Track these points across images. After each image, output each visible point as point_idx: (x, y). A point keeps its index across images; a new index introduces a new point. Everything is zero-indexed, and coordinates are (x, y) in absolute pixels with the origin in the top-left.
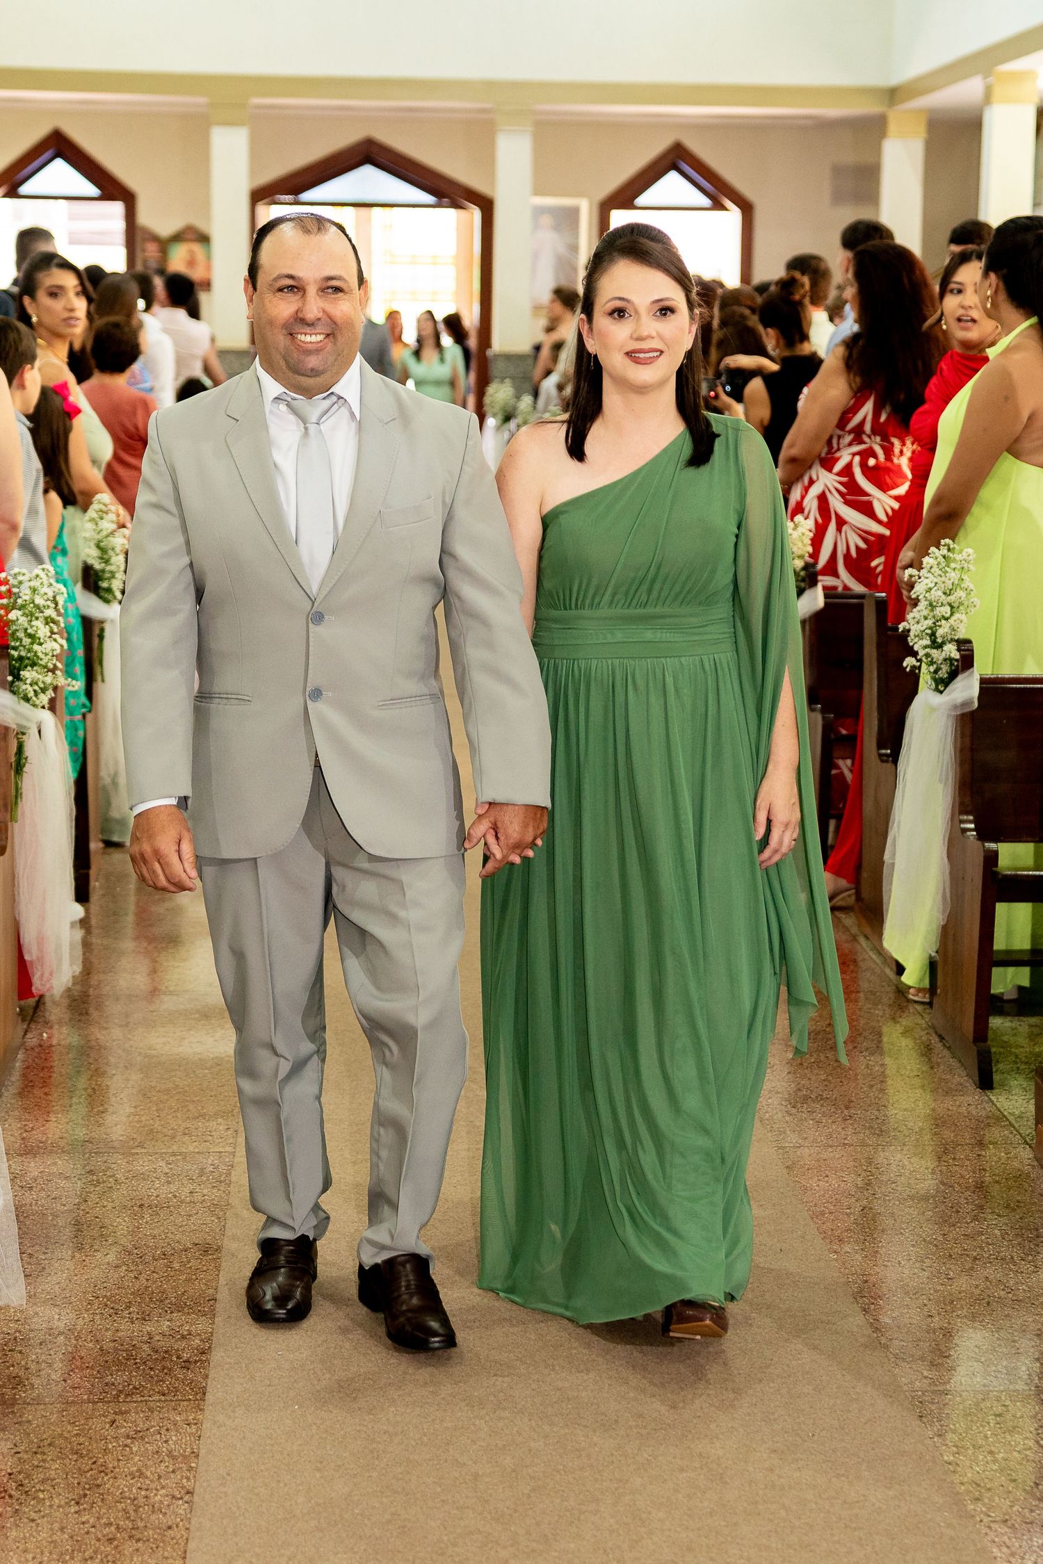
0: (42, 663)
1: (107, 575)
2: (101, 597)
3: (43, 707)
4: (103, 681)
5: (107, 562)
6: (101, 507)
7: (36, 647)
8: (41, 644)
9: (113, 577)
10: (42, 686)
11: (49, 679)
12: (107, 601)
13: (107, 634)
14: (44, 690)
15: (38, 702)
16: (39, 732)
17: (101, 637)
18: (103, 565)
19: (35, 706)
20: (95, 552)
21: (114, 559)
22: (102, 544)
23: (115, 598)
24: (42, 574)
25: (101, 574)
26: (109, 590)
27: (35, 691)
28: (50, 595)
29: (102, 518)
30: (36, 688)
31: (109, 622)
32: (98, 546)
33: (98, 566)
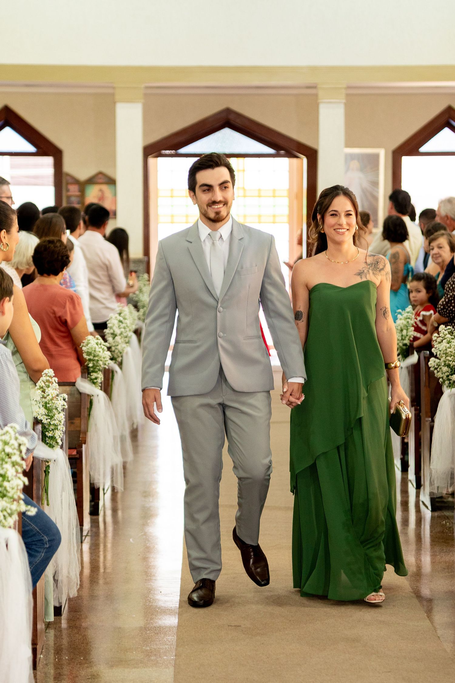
0: (10, 495)
1: (52, 427)
2: (47, 444)
3: (10, 527)
4: (48, 505)
5: (52, 418)
6: (48, 378)
7: (6, 484)
8: (9, 481)
9: (56, 427)
10: (9, 511)
11: (14, 506)
12: (51, 446)
13: (51, 470)
14: (10, 515)
15: (6, 524)
16: (7, 546)
17: (47, 472)
18: (49, 420)
19: (4, 526)
20: (43, 411)
21: (57, 416)
22: (48, 405)
23: (57, 442)
24: (11, 430)
25: (47, 427)
26: (53, 438)
27: (4, 516)
28: (16, 445)
29: (48, 387)
30: (5, 513)
31: (52, 461)
32: (46, 407)
33: (45, 421)
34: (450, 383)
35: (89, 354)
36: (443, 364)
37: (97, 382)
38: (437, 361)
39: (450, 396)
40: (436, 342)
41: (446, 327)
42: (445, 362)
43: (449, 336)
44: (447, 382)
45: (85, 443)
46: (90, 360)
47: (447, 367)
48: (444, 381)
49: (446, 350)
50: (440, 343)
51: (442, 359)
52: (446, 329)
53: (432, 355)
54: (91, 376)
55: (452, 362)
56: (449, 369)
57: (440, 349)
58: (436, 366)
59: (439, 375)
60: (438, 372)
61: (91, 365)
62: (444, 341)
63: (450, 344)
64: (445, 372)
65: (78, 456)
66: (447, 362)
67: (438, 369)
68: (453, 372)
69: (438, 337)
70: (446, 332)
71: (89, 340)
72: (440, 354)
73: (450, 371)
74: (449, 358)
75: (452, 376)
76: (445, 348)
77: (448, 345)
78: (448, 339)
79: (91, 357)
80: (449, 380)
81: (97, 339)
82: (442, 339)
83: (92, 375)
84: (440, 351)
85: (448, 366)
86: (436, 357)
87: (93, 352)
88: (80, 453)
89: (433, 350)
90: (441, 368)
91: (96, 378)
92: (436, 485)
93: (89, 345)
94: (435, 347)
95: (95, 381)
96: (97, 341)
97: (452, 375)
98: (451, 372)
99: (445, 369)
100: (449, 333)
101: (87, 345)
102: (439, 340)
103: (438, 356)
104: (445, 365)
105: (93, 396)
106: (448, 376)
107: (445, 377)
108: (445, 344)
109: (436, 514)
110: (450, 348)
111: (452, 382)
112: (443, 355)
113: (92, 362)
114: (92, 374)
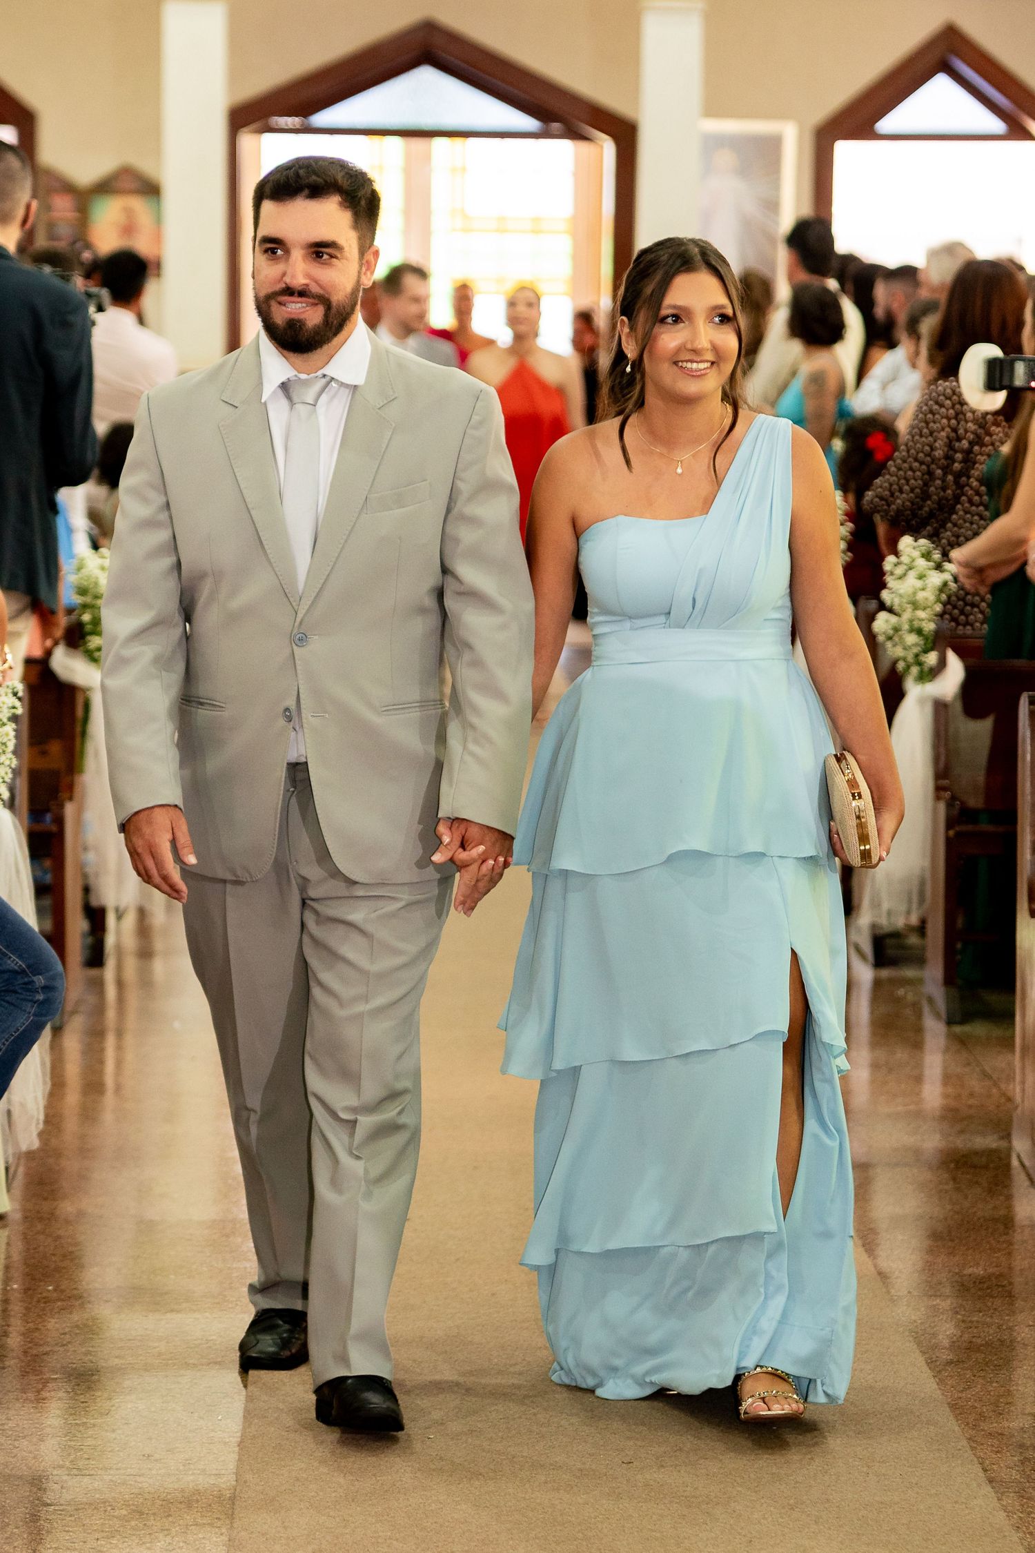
34: (921, 672)
35: (82, 591)
36: (906, 627)
37: (99, 656)
38: (893, 619)
39: (921, 701)
40: (892, 574)
41: (916, 541)
42: (911, 621)
43: (922, 563)
44: (915, 670)
45: (71, 799)
46: (85, 607)
47: (915, 632)
48: (908, 667)
49: (915, 593)
50: (900, 578)
51: (906, 616)
52: (915, 544)
53: (882, 607)
54: (86, 643)
55: (925, 621)
56: (921, 638)
57: (902, 591)
58: (891, 632)
59: (898, 652)
60: (894, 646)
61: (86, 617)
62: (912, 574)
63: (925, 579)
64: (913, 645)
65: (54, 828)
66: (916, 624)
67: (896, 639)
68: (929, 646)
69: (896, 565)
70: (916, 554)
71: (82, 560)
72: (899, 605)
73: (922, 642)
74: (922, 614)
75: (926, 655)
76: (910, 591)
77: (919, 584)
78: (921, 569)
79: (88, 599)
80: (920, 664)
81: (103, 557)
82: (905, 567)
83: (90, 641)
84: (901, 596)
85: (919, 632)
86: (891, 610)
87: (91, 586)
88: (60, 821)
89: (885, 595)
90: (901, 638)
91: (99, 649)
92: (885, 906)
93: (83, 571)
94: (889, 585)
95: (97, 654)
96: (99, 561)
97: (926, 651)
98: (925, 644)
99: (911, 639)
100: (923, 556)
101: (79, 569)
102: (899, 571)
103: (896, 608)
104: (911, 630)
105: (89, 689)
106: (917, 656)
107: (910, 659)
108: (911, 582)
109: (885, 973)
110: (923, 589)
111: (926, 669)
112: (909, 606)
113: (88, 610)
114: (89, 638)
